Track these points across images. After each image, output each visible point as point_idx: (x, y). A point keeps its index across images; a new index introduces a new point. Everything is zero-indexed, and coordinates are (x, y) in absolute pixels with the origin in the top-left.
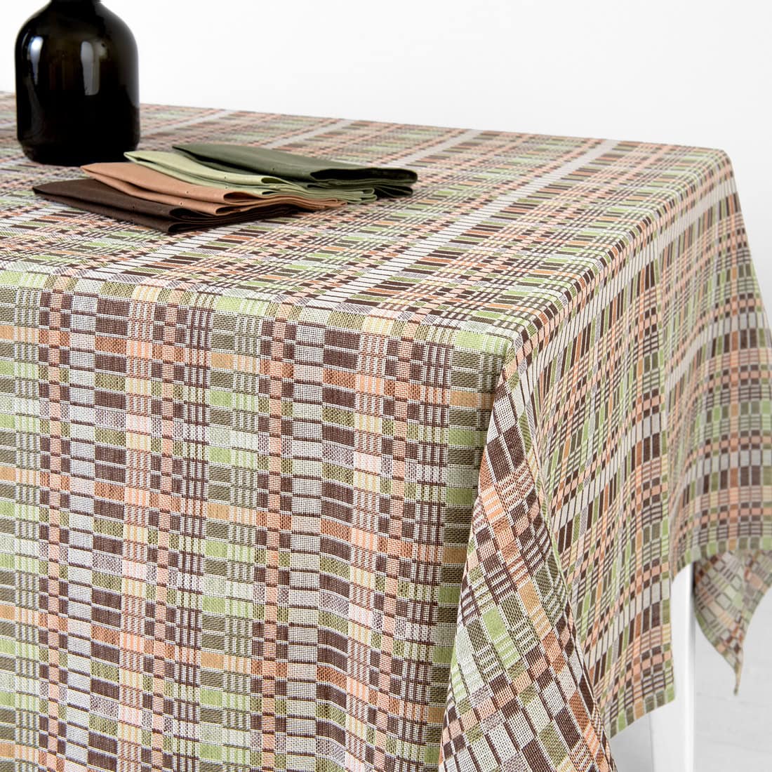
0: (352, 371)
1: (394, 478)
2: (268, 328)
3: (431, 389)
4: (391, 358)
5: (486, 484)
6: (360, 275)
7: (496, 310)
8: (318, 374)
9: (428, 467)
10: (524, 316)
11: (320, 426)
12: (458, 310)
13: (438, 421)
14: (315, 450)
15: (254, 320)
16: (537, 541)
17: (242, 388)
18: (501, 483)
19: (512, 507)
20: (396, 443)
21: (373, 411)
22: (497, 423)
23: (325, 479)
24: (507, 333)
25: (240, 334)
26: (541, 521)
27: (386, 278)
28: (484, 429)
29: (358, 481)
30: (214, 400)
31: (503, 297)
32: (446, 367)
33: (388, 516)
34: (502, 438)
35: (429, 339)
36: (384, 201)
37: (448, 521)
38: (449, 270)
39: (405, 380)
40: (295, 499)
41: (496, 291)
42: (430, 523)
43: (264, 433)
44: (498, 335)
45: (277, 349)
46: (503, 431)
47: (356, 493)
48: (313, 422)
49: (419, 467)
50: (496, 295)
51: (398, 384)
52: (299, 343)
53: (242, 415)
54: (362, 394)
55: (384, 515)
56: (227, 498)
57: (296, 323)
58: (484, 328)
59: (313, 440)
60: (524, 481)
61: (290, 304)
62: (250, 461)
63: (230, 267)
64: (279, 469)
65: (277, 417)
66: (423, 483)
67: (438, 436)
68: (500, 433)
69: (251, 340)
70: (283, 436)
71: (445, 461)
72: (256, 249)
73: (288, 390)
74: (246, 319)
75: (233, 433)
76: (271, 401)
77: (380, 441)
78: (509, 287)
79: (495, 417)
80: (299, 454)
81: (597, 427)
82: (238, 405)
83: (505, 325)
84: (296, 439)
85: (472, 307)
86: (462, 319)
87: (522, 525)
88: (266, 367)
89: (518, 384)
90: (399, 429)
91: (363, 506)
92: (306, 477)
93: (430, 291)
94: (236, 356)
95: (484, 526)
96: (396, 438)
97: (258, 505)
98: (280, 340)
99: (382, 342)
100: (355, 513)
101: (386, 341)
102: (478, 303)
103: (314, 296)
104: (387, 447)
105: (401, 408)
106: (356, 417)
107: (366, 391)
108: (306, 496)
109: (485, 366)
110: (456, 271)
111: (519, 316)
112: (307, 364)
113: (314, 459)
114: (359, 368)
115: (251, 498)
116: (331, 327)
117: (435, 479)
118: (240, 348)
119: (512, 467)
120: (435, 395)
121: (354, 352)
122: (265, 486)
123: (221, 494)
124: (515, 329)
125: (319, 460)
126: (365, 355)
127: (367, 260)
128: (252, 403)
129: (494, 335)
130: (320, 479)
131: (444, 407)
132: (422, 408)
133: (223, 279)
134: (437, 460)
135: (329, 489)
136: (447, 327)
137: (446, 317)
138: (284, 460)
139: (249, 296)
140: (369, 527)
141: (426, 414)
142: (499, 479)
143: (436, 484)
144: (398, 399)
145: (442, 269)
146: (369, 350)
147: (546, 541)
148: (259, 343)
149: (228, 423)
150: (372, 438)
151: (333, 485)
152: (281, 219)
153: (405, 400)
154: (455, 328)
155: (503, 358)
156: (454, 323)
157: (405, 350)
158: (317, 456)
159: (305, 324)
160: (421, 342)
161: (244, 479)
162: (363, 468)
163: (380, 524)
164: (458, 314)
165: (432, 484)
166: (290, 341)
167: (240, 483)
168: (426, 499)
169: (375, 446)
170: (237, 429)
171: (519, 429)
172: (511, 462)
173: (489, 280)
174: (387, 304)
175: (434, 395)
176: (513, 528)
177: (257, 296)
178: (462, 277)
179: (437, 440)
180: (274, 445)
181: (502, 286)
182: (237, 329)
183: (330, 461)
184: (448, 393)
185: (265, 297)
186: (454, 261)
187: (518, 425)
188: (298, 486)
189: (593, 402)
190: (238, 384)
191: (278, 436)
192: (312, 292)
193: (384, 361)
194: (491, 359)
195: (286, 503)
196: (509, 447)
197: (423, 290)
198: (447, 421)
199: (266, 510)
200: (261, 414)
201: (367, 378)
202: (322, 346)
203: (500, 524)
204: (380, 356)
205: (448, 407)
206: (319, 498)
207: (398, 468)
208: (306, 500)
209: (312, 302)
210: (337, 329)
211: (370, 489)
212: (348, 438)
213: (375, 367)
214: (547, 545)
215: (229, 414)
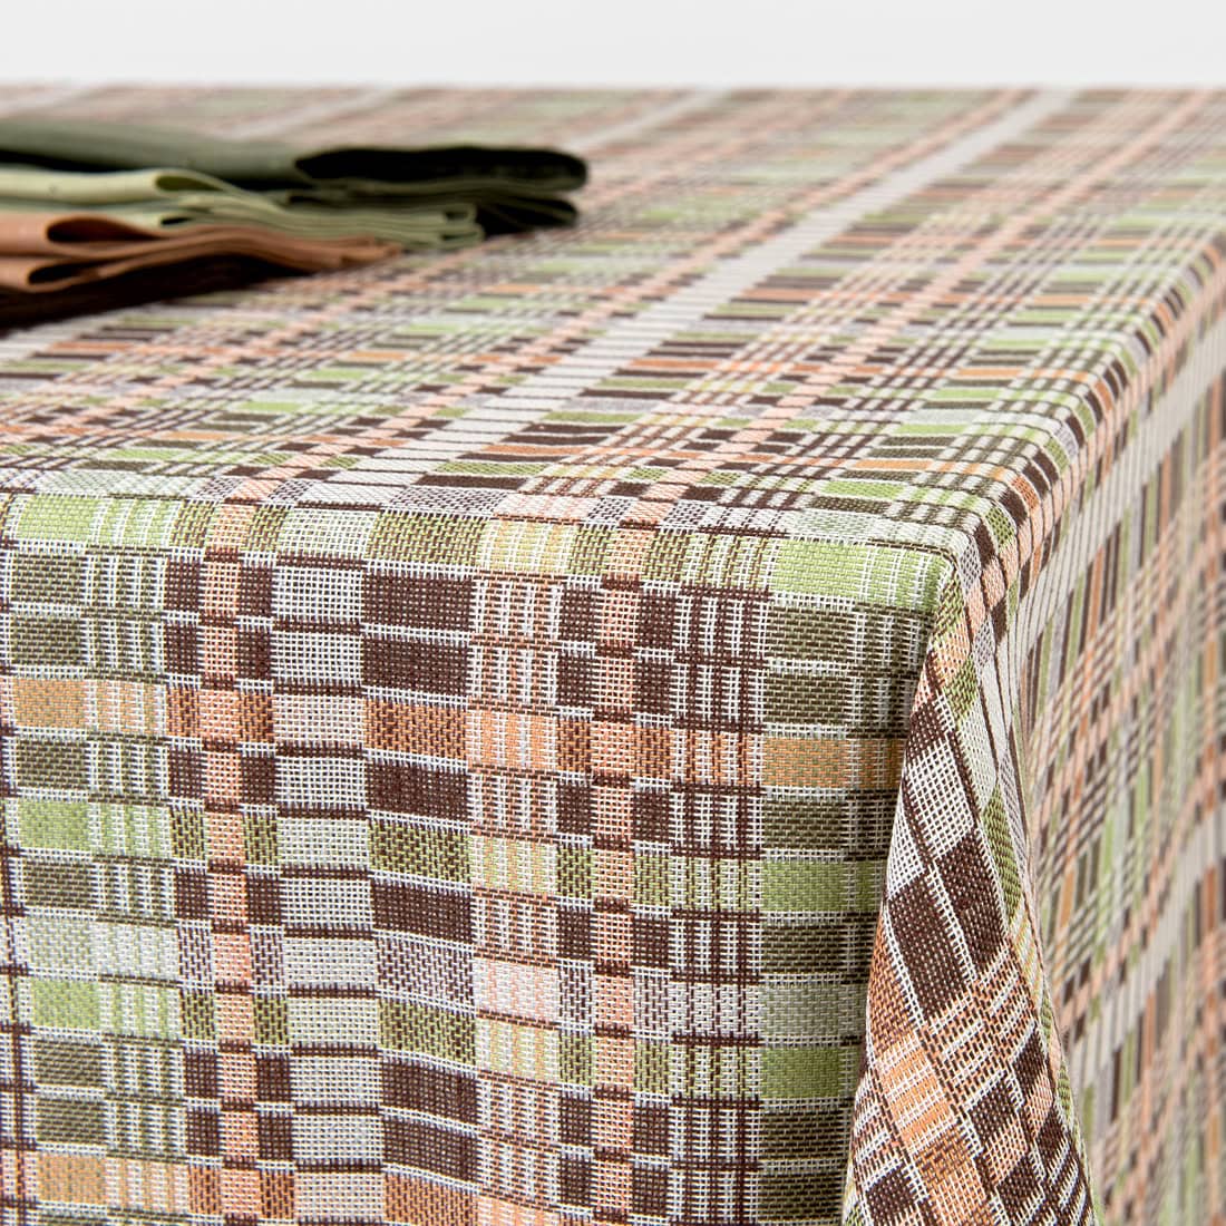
0: (454, 700)
1: (600, 1031)
2: (185, 585)
3: (704, 737)
4: (574, 647)
5: (892, 1030)
6: (457, 413)
7: (886, 476)
8: (348, 720)
9: (703, 990)
10: (971, 483)
11: (366, 885)
12: (769, 482)
13: (729, 838)
14: (355, 962)
15: (139, 562)
16: (1052, 1199)
17: (118, 787)
18: (937, 1024)
19: (976, 1096)
20: (602, 920)
21: (525, 822)
22: (917, 831)
23: (390, 1053)
24: (933, 535)
25: (98, 610)
26: (1059, 1134)
27: (535, 418)
28: (873, 853)
29: (492, 1049)
30: (39, 829)
31: (889, 441)
32: (750, 663)
33: (586, 1152)
34: (935, 878)
35: (690, 575)
36: (504, 242)
37: (772, 1151)
38: (716, 386)
39: (621, 717)
40: (301, 1122)
41: (866, 429)
42: (716, 1165)
43: (195, 923)
44: (908, 546)
45: (217, 652)
46: (938, 853)
47: (485, 1089)
48: (345, 873)
49: (678, 989)
50: (869, 438)
51: (601, 730)
52: (285, 625)
53: (122, 870)
54: (491, 771)
55: (576, 1151)
56: (95, 1134)
57: (272, 559)
58: (860, 528)
59: (346, 933)
60: (1005, 1010)
61: (249, 502)
62: (156, 1014)
63: (66, 419)
64: (247, 1031)
65: (232, 868)
66: (691, 1040)
67: (732, 886)
68: (927, 860)
69: (135, 627)
70: (254, 929)
71: (754, 964)
72: (145, 372)
73: (260, 778)
74: (114, 562)
75: (100, 930)
76: (208, 819)
77: (551, 918)
78: (901, 416)
79: (911, 811)
80: (310, 981)
81: (1131, 833)
82: (108, 841)
83: (920, 513)
84: (296, 932)
85: (810, 471)
86: (787, 506)
87: (1009, 1149)
88: (187, 713)
89: (976, 700)
90: (610, 875)
91: (508, 1126)
92: (330, 1051)
93: (671, 441)
94: (93, 684)
95: (891, 1164)
96: (602, 906)
97: (192, 1148)
98: (225, 621)
99: (542, 598)
100: (486, 1149)
101: (556, 592)
102: (824, 462)
103: (323, 476)
104: (575, 935)
105: (613, 808)
106: (476, 847)
107: (500, 762)
108: (337, 1110)
109: (871, 648)
110: (738, 387)
111: (955, 487)
112: (311, 689)
113: (353, 992)
114: (475, 689)
115: (168, 1129)
116: (382, 565)
117: (728, 1026)
118: (103, 657)
119: (969, 968)
120: (716, 756)
121: (456, 637)
122: (208, 1088)
123: (77, 1123)
124: (956, 524)
125: (368, 993)
126: (490, 645)
127: (473, 378)
128: (150, 831)
129: (895, 545)
130: (374, 1053)
131: (746, 792)
132: (678, 802)
133: (43, 448)
134: (730, 964)
135: (405, 1083)
136: (745, 531)
137: (737, 503)
138: (262, 1004)
139: (121, 488)
140: (530, 1191)
141: (690, 818)
142: (931, 1009)
143: (731, 1040)
144: (601, 779)
145: (695, 384)
146: (504, 625)
147: (1076, 1192)
148: (159, 637)
149: (83, 900)
150: (528, 912)
151: (416, 1069)
152: (220, 298)
153: (624, 781)
154: (768, 534)
155: (927, 618)
156: (763, 519)
157: (618, 618)
158: (360, 982)
159: (300, 561)
160: (667, 587)
161: (144, 1072)
162: (503, 1006)
163: (564, 1179)
164: (770, 493)
165: (717, 1042)
166: (256, 622)
167: (133, 1085)
168: (703, 1089)
169: (539, 933)
170: (112, 917)
171: (986, 844)
172: (965, 954)
173: (838, 403)
174: (549, 480)
175: (712, 757)
176: (982, 1163)
177: (145, 485)
178: (757, 400)
179: (729, 901)
180: (228, 959)
181: (881, 416)
182: (88, 598)
183: (403, 994)
184: (756, 746)
185: (171, 486)
186: (725, 364)
187: (982, 832)
188: (309, 1080)
189: (1124, 758)
190: (105, 772)
191: (238, 929)
192: (315, 463)
193: (552, 659)
194: (888, 623)
195: (276, 1138)
196: (959, 905)
197: (649, 440)
198: (755, 839)
199: (216, 1161)
200: (182, 863)
201: (502, 718)
202: (355, 628)
203: (941, 1155)
204: (538, 643)
205: (758, 791)
206: (374, 1111)
207: (614, 999)
208: (334, 1120)
209: (317, 491)
210: (401, 567)
211: (527, 1071)
212: (450, 917)
213: (527, 682)
214: (1080, 1204)
215: (82, 871)
